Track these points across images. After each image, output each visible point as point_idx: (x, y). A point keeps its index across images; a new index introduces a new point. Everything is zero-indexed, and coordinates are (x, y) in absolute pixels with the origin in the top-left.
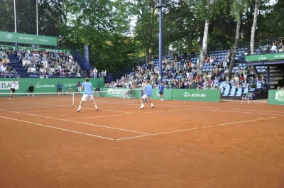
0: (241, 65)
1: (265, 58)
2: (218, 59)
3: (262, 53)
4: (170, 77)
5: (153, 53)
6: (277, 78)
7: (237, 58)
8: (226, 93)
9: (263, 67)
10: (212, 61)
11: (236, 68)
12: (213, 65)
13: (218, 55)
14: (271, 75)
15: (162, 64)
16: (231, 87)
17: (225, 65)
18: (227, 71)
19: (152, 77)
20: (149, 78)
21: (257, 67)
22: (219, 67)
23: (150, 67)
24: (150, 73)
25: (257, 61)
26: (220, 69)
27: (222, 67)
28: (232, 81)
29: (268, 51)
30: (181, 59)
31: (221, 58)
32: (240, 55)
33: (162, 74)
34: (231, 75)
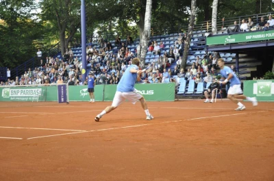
0: (198, 53)
1: (233, 41)
2: (165, 46)
3: (229, 33)
4: (98, 71)
5: (70, 40)
6: (248, 70)
7: (192, 45)
8: (182, 90)
9: (228, 55)
10: (157, 48)
11: (192, 57)
12: (159, 54)
13: (165, 41)
14: (240, 65)
15: (86, 54)
16: (188, 83)
17: (176, 52)
18: (180, 62)
19: (71, 73)
20: (66, 74)
21: (222, 55)
22: (168, 56)
23: (67, 59)
24: (67, 67)
25: (222, 45)
26: (170, 59)
27: (173, 56)
28: (188, 74)
29: (237, 31)
30: (112, 47)
31: (170, 45)
32: (196, 40)
33: (87, 68)
34: (186, 67)
